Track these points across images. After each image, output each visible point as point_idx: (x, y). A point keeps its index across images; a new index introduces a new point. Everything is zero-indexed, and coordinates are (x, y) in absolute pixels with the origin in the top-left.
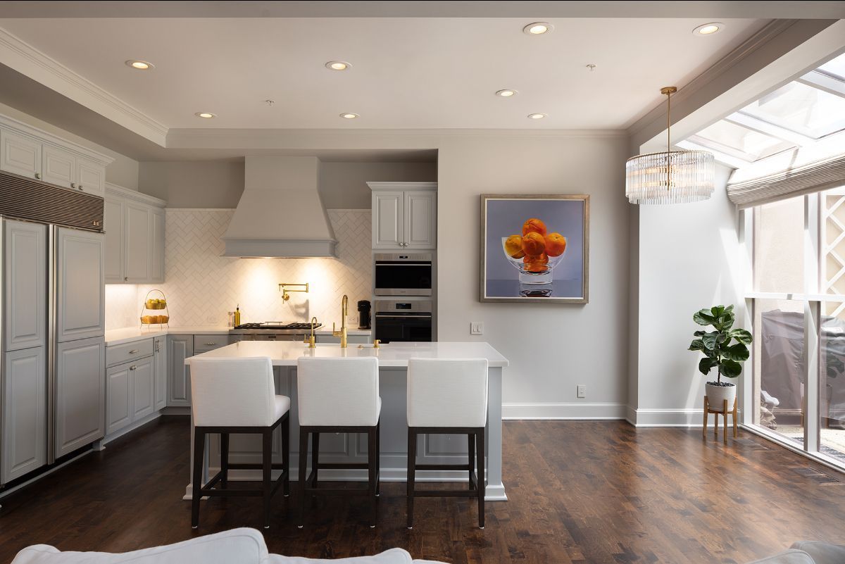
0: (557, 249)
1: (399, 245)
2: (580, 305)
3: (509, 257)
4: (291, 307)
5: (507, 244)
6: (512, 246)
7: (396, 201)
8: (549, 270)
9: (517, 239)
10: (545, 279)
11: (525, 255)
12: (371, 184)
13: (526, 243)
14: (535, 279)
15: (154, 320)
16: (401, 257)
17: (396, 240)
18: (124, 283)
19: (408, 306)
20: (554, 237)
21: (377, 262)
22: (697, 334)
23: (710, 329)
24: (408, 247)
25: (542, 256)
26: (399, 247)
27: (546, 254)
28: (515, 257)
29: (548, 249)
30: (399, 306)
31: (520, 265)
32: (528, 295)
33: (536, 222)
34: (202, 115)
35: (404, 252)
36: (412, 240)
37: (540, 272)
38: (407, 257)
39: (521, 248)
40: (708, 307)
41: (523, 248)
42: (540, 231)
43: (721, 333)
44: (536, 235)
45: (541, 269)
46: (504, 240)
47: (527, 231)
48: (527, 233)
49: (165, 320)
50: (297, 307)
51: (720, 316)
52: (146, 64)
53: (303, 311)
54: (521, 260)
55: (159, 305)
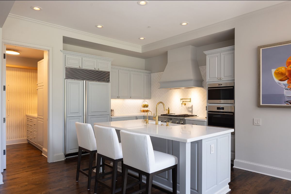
1: (218, 79)
3: (277, 80)
4: (187, 108)
5: (275, 73)
6: (279, 74)
7: (217, 58)
9: (283, 69)
11: (288, 78)
12: (205, 52)
13: (289, 71)
15: (144, 111)
16: (219, 85)
17: (217, 77)
18: (130, 99)
19: (223, 108)
21: (209, 88)
24: (223, 80)
28: (281, 80)
30: (218, 108)
31: (284, 85)
32: (290, 104)
34: (141, 38)
35: (220, 82)
36: (224, 76)
38: (222, 85)
39: (285, 74)
41: (287, 74)
46: (273, 71)
48: (289, 65)
49: (147, 111)
50: (189, 108)
52: (101, 26)
53: (191, 110)
54: (286, 82)
55: (146, 106)
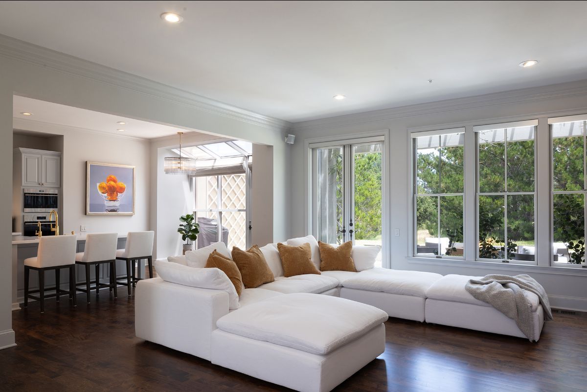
0: (122, 190)
2: (131, 216)
3: (100, 193)
5: (99, 186)
6: (102, 188)
7: (37, 160)
8: (118, 199)
9: (104, 184)
10: (116, 204)
11: (108, 192)
12: (21, 149)
13: (108, 186)
14: (112, 203)
16: (40, 191)
17: (37, 181)
19: (44, 218)
20: (120, 184)
21: (25, 194)
22: (181, 225)
23: (185, 223)
24: (45, 186)
25: (115, 193)
26: (38, 186)
27: (117, 192)
28: (103, 193)
29: (118, 190)
30: (38, 218)
31: (105, 197)
32: (109, 211)
33: (113, 177)
35: (42, 189)
36: (46, 182)
37: (114, 201)
38: (43, 191)
40: (185, 215)
41: (107, 189)
42: (115, 181)
43: (190, 225)
44: (112, 183)
45: (114, 199)
46: (98, 184)
47: (108, 181)
48: (108, 182)
51: (188, 219)
54: (106, 195)
